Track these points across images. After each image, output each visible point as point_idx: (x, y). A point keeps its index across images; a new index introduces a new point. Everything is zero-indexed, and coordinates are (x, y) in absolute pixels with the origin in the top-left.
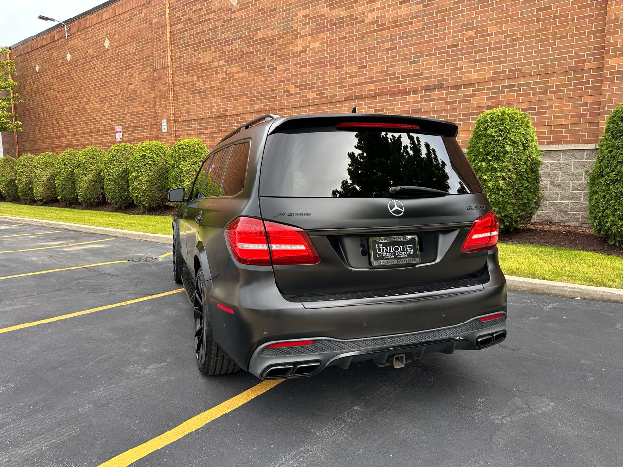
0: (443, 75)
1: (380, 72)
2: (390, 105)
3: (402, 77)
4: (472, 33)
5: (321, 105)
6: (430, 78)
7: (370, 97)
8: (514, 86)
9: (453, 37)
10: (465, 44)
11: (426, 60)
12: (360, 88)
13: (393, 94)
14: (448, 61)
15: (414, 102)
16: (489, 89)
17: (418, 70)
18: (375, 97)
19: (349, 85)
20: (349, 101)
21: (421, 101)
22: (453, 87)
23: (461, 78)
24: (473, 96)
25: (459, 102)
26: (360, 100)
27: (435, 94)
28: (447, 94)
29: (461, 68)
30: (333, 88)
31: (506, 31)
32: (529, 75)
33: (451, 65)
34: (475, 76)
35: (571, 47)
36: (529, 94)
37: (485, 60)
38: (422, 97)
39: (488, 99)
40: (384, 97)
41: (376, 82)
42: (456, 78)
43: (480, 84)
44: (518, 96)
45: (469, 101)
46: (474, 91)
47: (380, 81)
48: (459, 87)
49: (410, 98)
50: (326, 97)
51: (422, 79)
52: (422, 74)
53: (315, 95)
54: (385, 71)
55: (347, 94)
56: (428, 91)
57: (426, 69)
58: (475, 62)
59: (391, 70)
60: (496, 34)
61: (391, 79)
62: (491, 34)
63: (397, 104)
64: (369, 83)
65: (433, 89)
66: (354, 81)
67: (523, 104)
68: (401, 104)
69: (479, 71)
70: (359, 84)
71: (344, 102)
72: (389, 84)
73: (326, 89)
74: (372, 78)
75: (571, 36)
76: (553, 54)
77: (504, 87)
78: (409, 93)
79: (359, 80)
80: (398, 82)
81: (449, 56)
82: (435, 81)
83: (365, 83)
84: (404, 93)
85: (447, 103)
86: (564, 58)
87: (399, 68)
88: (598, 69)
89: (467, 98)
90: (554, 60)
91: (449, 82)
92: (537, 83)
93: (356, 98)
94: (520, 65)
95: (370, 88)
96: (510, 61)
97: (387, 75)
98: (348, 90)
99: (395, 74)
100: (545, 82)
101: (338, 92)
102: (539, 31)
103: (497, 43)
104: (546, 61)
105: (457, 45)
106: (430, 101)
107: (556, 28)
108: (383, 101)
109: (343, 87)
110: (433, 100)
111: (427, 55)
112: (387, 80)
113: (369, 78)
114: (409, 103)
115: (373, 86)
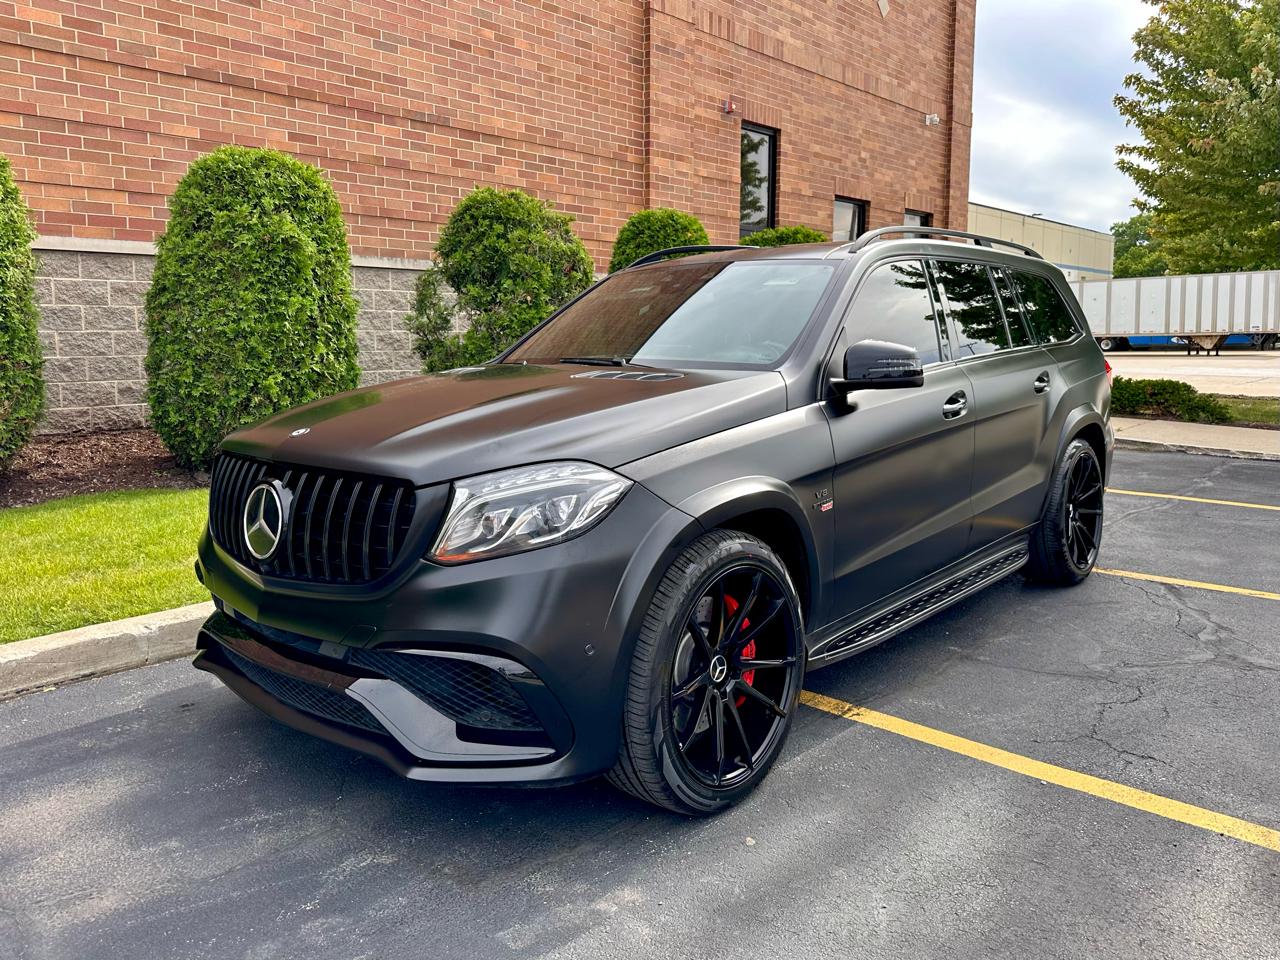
0: (444, 100)
1: (300, 36)
2: (332, 132)
3: (359, 71)
4: (490, 34)
5: (86, 63)
6: (418, 96)
7: (273, 93)
8: (552, 161)
9: (460, 26)
10: (481, 51)
11: (411, 54)
12: (241, 58)
13: (338, 106)
14: (453, 74)
16: (523, 155)
17: (395, 69)
18: (290, 97)
19: (200, 36)
20: (207, 85)
21: (405, 145)
22: (464, 133)
23: (477, 118)
24: (499, 161)
25: (477, 166)
26: (240, 91)
27: (433, 136)
28: (456, 143)
29: (476, 98)
30: (137, 23)
31: (537, 57)
32: (570, 148)
33: (458, 84)
34: (499, 123)
35: (615, 121)
36: (572, 182)
37: (511, 97)
38: (407, 134)
39: (522, 174)
40: (315, 105)
41: (289, 57)
42: (470, 116)
43: (508, 142)
44: (562, 181)
45: (491, 169)
46: (500, 151)
47: (301, 59)
48: (475, 135)
49: (381, 129)
50: (110, 44)
51: (406, 93)
52: (404, 82)
53: (56, 20)
54: (312, 39)
55: (196, 60)
56: (418, 125)
57: (412, 74)
58: (500, 94)
59: (331, 44)
60: (527, 54)
61: (332, 66)
62: (518, 52)
63: (350, 136)
64: (269, 52)
65: (428, 123)
66: (217, 29)
67: (568, 197)
68: (360, 136)
69: (505, 114)
70: (236, 45)
71: (184, 80)
72: (329, 76)
73: (111, 18)
74: (279, 42)
75: (615, 105)
76: (595, 125)
77: (543, 159)
78: (377, 118)
79: (235, 32)
80: (349, 81)
81: (454, 63)
82: (430, 109)
83: (258, 49)
84: (367, 112)
85: (457, 164)
86: (606, 137)
87: (350, 46)
88: (640, 166)
89: (489, 164)
90: (598, 134)
91: (459, 119)
92: (581, 166)
93: (231, 82)
94: (560, 126)
95: (273, 68)
96: (548, 115)
97: (320, 52)
98: (200, 49)
99: (340, 56)
100: (590, 168)
101: (162, 44)
102: (579, 78)
103: (528, 72)
104: (589, 133)
105: (467, 48)
106: (424, 150)
107: (597, 83)
108: (312, 117)
109: (180, 32)
110: (428, 149)
111: (413, 43)
112: (321, 64)
113: (266, 39)
114: (378, 139)
115: (281, 66)
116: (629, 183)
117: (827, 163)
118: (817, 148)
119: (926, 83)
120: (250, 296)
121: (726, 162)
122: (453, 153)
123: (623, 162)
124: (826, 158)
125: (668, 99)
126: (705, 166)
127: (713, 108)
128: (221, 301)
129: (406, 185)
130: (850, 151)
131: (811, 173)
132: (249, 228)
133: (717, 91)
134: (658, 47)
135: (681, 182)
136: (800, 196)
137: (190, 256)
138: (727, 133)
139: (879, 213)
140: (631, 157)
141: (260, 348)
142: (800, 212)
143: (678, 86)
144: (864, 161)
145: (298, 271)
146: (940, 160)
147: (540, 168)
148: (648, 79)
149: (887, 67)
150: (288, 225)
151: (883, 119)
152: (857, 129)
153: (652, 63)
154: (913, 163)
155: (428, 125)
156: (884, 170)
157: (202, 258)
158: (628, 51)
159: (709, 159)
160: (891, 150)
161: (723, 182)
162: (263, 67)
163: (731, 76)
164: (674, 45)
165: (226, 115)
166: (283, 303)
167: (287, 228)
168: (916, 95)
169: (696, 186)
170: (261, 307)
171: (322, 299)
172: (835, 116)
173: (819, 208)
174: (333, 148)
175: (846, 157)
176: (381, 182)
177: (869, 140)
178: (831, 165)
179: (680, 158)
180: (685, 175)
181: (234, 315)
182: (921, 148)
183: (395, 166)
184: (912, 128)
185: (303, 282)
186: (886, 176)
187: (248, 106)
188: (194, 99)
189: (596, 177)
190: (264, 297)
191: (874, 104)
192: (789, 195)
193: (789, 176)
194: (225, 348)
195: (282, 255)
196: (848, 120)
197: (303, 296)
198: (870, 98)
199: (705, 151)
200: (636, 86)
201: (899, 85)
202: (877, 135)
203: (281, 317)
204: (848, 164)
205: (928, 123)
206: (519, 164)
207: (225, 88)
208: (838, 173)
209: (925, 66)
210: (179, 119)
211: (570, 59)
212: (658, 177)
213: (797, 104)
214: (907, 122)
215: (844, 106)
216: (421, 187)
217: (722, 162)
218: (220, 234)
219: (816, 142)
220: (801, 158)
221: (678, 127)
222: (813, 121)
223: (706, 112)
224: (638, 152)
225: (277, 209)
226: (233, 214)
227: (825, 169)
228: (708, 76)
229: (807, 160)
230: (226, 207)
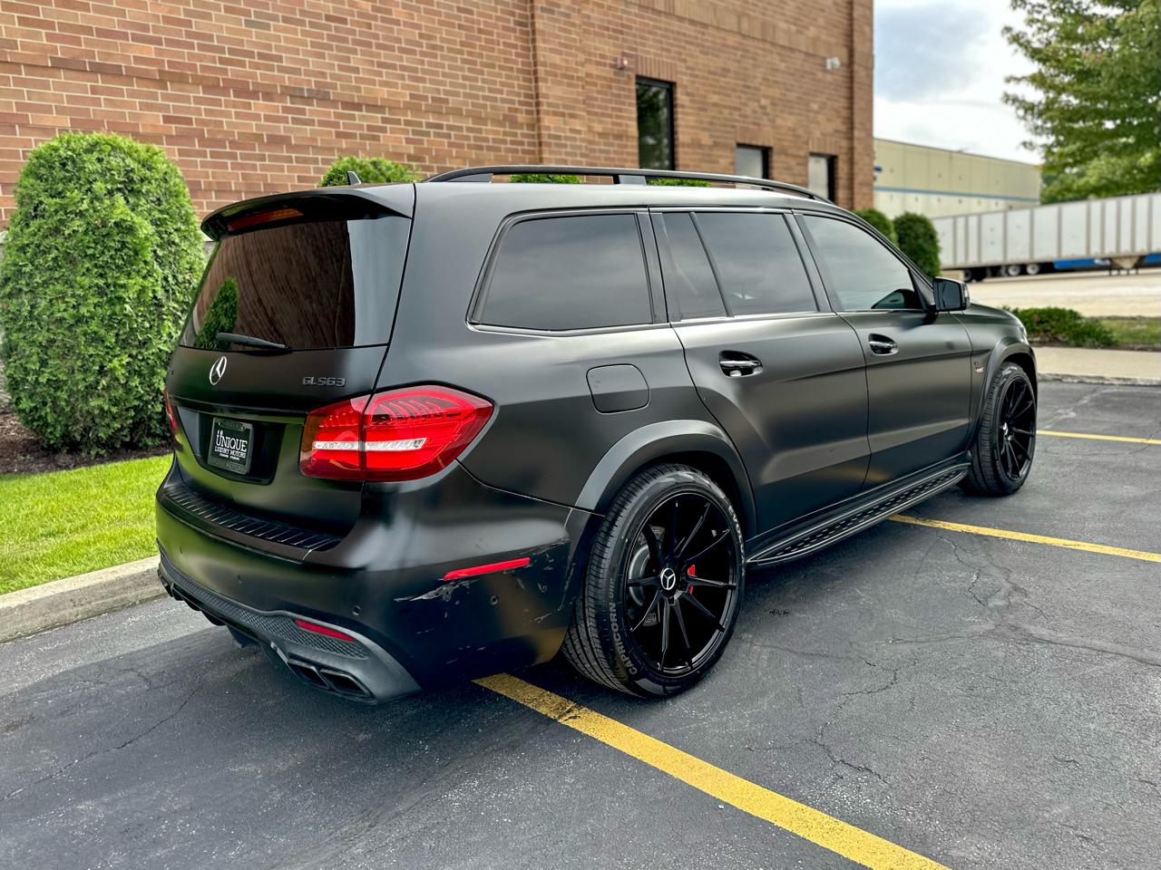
0: (323, 74)
1: (167, 20)
2: (208, 112)
3: (232, 51)
4: (367, 6)
6: (296, 71)
7: (144, 78)
8: (440, 126)
10: (358, 24)
11: (285, 30)
12: (107, 45)
13: (212, 87)
14: (330, 47)
15: (268, 118)
16: (408, 123)
17: (269, 47)
18: (161, 83)
19: (63, 27)
20: (74, 74)
21: (285, 120)
22: (347, 105)
23: (358, 89)
24: (383, 130)
25: (362, 137)
26: (109, 77)
27: (313, 110)
28: (338, 116)
29: (356, 70)
31: (418, 27)
32: (457, 112)
33: (336, 58)
34: (383, 93)
35: (502, 84)
36: (461, 146)
37: (393, 67)
38: (286, 110)
39: (409, 141)
40: (188, 87)
41: (157, 41)
42: (350, 88)
43: (392, 110)
44: (451, 145)
45: (376, 138)
47: (170, 42)
48: (358, 107)
49: (259, 106)
51: (281, 69)
52: (279, 59)
54: (179, 22)
55: (60, 50)
56: (298, 100)
57: (287, 50)
58: (380, 65)
59: (197, 25)
60: (406, 24)
61: (202, 47)
62: (397, 22)
63: (228, 115)
64: (135, 38)
65: (308, 97)
66: (80, 18)
67: (458, 161)
68: (238, 115)
69: (387, 84)
70: (100, 32)
71: (49, 71)
72: (198, 58)
74: (146, 28)
75: (501, 68)
76: (482, 89)
77: (429, 125)
78: (254, 95)
79: (99, 20)
80: (222, 61)
81: (330, 37)
82: (310, 82)
83: (124, 36)
84: (243, 90)
85: (339, 135)
86: (495, 99)
87: (220, 26)
88: (531, 127)
89: (373, 134)
90: (485, 98)
91: (338, 92)
92: (469, 130)
93: (98, 69)
94: (446, 92)
95: (142, 53)
96: (432, 82)
97: (189, 34)
98: (62, 39)
99: (210, 38)
100: (480, 131)
101: (23, 36)
102: (462, 44)
103: (408, 42)
104: (476, 97)
105: (344, 21)
106: (305, 124)
107: (482, 48)
108: (187, 99)
109: (41, 24)
110: (311, 122)
111: (286, 20)
112: (191, 46)
113: (132, 25)
114: (257, 117)
115: (150, 51)
116: (522, 143)
117: (726, 112)
118: (715, 98)
119: (825, 28)
120: (86, 281)
121: (621, 117)
122: (336, 125)
123: (514, 123)
124: (725, 107)
125: (557, 59)
126: (600, 122)
127: (605, 65)
128: (59, 287)
129: (289, 160)
130: (749, 99)
131: (711, 123)
132: (81, 214)
133: (608, 48)
134: (543, 9)
135: (575, 139)
136: (700, 146)
137: (28, 245)
138: (620, 89)
139: (783, 158)
140: (521, 118)
141: (102, 332)
142: (701, 161)
143: (566, 46)
144: (763, 107)
145: (136, 253)
146: (843, 103)
147: (427, 134)
148: (534, 41)
149: (783, 14)
150: (121, 209)
151: (782, 66)
152: (755, 77)
153: (537, 25)
154: (815, 107)
155: (308, 100)
156: (786, 116)
157: (38, 246)
158: (513, 14)
159: (603, 115)
160: (792, 96)
161: (619, 137)
162: (131, 53)
163: (621, 32)
164: (558, 6)
165: (97, 102)
166: (123, 286)
167: (118, 211)
168: (815, 40)
169: (591, 142)
170: (101, 292)
171: (166, 279)
172: (732, 66)
173: (720, 156)
174: (210, 128)
175: (746, 104)
176: (262, 158)
177: (769, 86)
178: (731, 114)
179: (572, 116)
180: (579, 132)
181: (73, 301)
182: (822, 93)
183: (276, 141)
184: (813, 74)
185: (142, 265)
186: (787, 121)
187: (120, 93)
188: (60, 88)
189: (486, 140)
190: (101, 282)
191: (771, 52)
192: (689, 146)
193: (687, 126)
194: (67, 333)
195: (117, 238)
196: (746, 69)
197: (144, 278)
198: (768, 46)
199: (599, 107)
200: (523, 48)
201: (798, 32)
202: (777, 82)
203: (121, 300)
204: (748, 111)
205: (829, 67)
206: (406, 132)
207: (92, 76)
208: (738, 121)
209: (822, 10)
210: (48, 110)
211: (452, 25)
212: (550, 136)
213: (692, 56)
214: (807, 67)
215: (742, 56)
216: (306, 161)
217: (617, 117)
218: (52, 222)
219: (714, 93)
220: (700, 109)
221: (569, 85)
222: (710, 72)
223: (597, 69)
224: (528, 112)
225: (110, 193)
226: (66, 201)
227: (725, 119)
228: (597, 34)
229: (705, 110)
230: (60, 194)
